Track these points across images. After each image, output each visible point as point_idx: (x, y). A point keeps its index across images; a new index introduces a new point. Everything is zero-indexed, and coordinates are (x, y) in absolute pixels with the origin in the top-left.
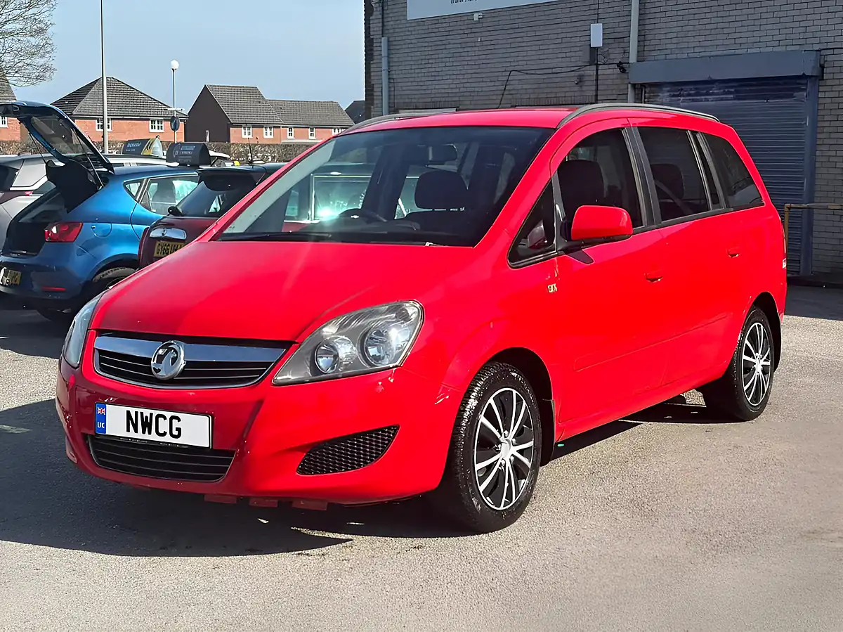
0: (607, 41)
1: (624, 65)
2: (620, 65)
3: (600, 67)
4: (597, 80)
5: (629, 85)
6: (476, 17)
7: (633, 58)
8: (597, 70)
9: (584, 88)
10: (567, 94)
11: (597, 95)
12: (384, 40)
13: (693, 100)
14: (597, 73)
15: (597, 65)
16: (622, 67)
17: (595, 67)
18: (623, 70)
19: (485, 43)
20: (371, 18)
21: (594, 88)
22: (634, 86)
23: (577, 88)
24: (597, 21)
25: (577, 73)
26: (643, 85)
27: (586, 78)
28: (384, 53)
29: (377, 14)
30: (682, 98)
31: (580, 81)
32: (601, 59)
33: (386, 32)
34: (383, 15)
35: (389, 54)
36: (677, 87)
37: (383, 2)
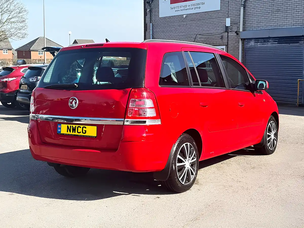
0: (232, 24)
1: (238, 32)
2: (236, 32)
3: (229, 33)
4: (228, 37)
5: (240, 39)
6: (184, 16)
7: (241, 30)
8: (228, 34)
9: (223, 40)
10: (217, 42)
11: (228, 43)
12: (151, 24)
13: (263, 44)
14: (228, 35)
15: (228, 32)
18: (237, 34)
19: (187, 25)
20: (146, 17)
21: (227, 40)
22: (242, 39)
23: (221, 40)
24: (228, 17)
25: (221, 35)
26: (244, 39)
27: (224, 37)
28: (151, 28)
29: (148, 16)
30: (259, 43)
31: (222, 38)
32: (230, 30)
33: (151, 21)
34: (151, 16)
35: (153, 29)
36: (257, 40)
37: (150, 11)
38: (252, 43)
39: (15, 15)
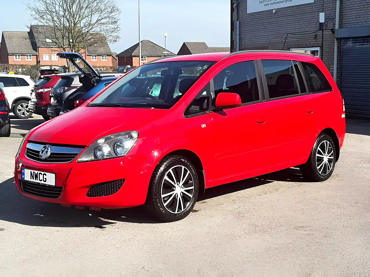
0: (326, 20)
1: (334, 30)
2: (332, 30)
3: (324, 31)
4: (323, 37)
5: (335, 39)
6: (274, 11)
7: (337, 27)
8: (323, 32)
9: (317, 40)
10: (311, 43)
11: (322, 43)
12: (238, 22)
13: (362, 45)
14: (323, 33)
15: (323, 30)
16: (333, 31)
17: (322, 31)
18: (333, 32)
19: (277, 22)
20: (233, 13)
21: (321, 40)
22: (337, 39)
23: (314, 40)
24: (323, 12)
25: (314, 34)
26: (341, 38)
27: (318, 36)
28: (238, 27)
29: (235, 11)
30: (357, 44)
31: (316, 37)
32: (324, 27)
33: (239, 19)
34: (238, 12)
35: (240, 28)
36: (356, 39)
37: (238, 6)
38: (350, 44)
39: (106, 15)
